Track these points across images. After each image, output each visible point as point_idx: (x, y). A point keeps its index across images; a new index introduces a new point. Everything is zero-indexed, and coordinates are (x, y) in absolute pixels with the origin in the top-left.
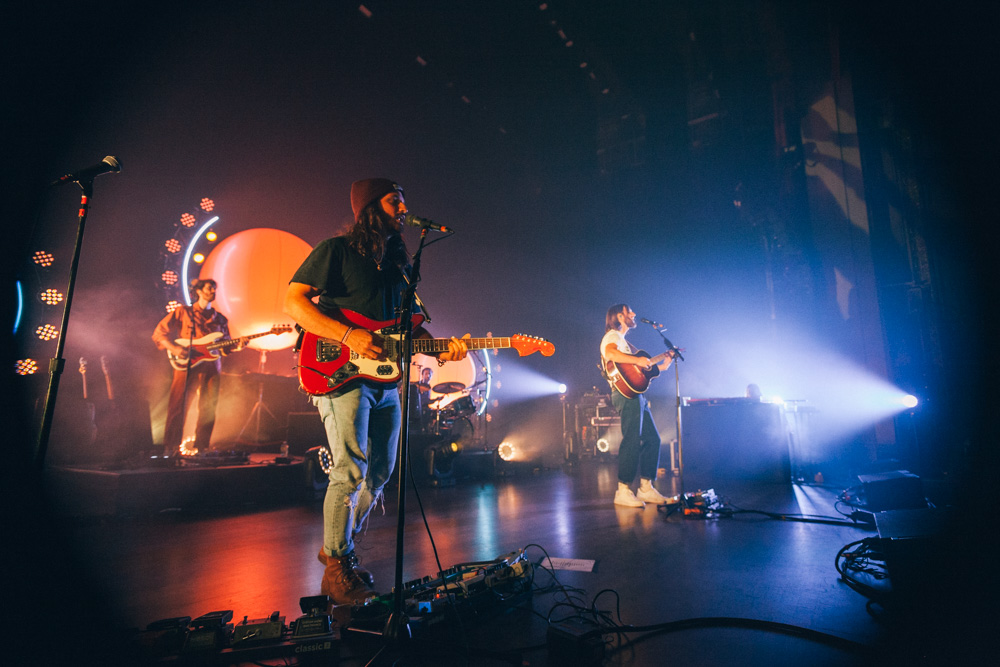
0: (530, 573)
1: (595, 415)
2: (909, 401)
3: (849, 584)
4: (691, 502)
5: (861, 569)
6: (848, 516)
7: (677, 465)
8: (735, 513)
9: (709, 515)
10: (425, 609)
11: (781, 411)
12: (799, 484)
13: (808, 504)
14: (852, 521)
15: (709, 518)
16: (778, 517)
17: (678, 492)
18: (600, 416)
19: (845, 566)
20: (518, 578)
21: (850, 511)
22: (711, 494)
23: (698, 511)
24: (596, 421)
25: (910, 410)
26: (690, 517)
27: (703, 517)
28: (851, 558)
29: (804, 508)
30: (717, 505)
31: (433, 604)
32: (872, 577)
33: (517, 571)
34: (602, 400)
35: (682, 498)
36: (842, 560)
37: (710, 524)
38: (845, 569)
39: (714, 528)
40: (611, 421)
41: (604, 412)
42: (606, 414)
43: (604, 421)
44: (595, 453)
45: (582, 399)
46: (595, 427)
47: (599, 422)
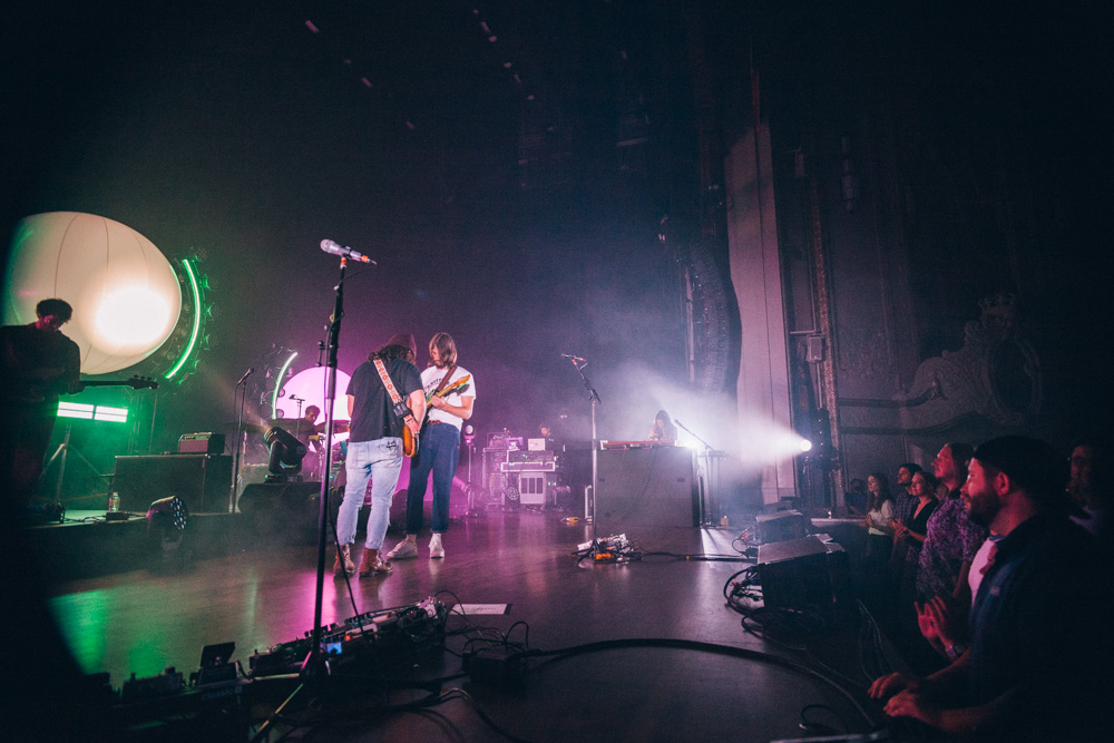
0: (443, 614)
1: (504, 460)
2: (805, 445)
3: (733, 608)
4: (603, 547)
5: (745, 595)
6: (743, 553)
7: (591, 513)
8: (646, 555)
9: (620, 559)
10: (334, 650)
11: (694, 456)
12: (706, 528)
13: (712, 545)
14: (745, 557)
15: (619, 562)
16: (681, 558)
17: (590, 538)
18: (510, 461)
19: (733, 593)
20: (432, 619)
21: (744, 549)
22: (623, 538)
23: (609, 555)
24: (506, 467)
25: (806, 453)
26: (600, 561)
27: (614, 560)
28: (737, 587)
29: (708, 549)
30: (628, 549)
31: (343, 646)
32: (751, 600)
33: (430, 613)
34: (514, 444)
35: (594, 543)
36: (730, 589)
37: (621, 567)
38: (731, 596)
39: (625, 571)
40: (523, 467)
41: (514, 456)
42: (517, 459)
43: (515, 467)
44: (503, 502)
45: (491, 443)
46: (504, 473)
47: (509, 468)
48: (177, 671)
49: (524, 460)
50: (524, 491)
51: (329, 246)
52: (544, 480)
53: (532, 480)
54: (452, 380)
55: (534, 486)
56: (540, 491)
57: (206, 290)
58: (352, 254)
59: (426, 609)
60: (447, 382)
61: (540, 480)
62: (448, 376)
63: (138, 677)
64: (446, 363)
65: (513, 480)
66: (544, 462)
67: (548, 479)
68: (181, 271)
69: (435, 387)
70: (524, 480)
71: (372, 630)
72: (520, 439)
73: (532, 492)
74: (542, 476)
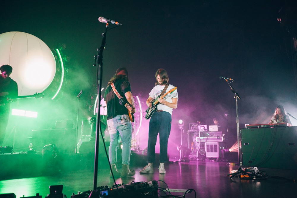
1: (198, 136)
9: (254, 179)
10: (105, 194)
18: (201, 136)
22: (256, 169)
23: (248, 176)
24: (199, 139)
26: (243, 178)
31: (108, 192)
33: (150, 185)
34: (202, 128)
35: (240, 170)
40: (207, 139)
41: (202, 134)
42: (204, 136)
43: (203, 139)
44: (197, 156)
45: (191, 128)
46: (198, 142)
47: (201, 140)
48: (40, 195)
49: (207, 136)
50: (208, 151)
51: (102, 20)
52: (218, 146)
53: (212, 146)
54: (167, 91)
55: (213, 149)
56: (216, 151)
57: (66, 62)
58: (111, 22)
59: (149, 183)
60: (165, 92)
61: (216, 146)
62: (165, 89)
63: (25, 196)
64: (164, 83)
65: (202, 145)
66: (218, 137)
67: (220, 146)
68: (55, 54)
69: (159, 94)
70: (208, 146)
71: (122, 188)
72: (206, 126)
73: (212, 151)
74: (217, 144)
